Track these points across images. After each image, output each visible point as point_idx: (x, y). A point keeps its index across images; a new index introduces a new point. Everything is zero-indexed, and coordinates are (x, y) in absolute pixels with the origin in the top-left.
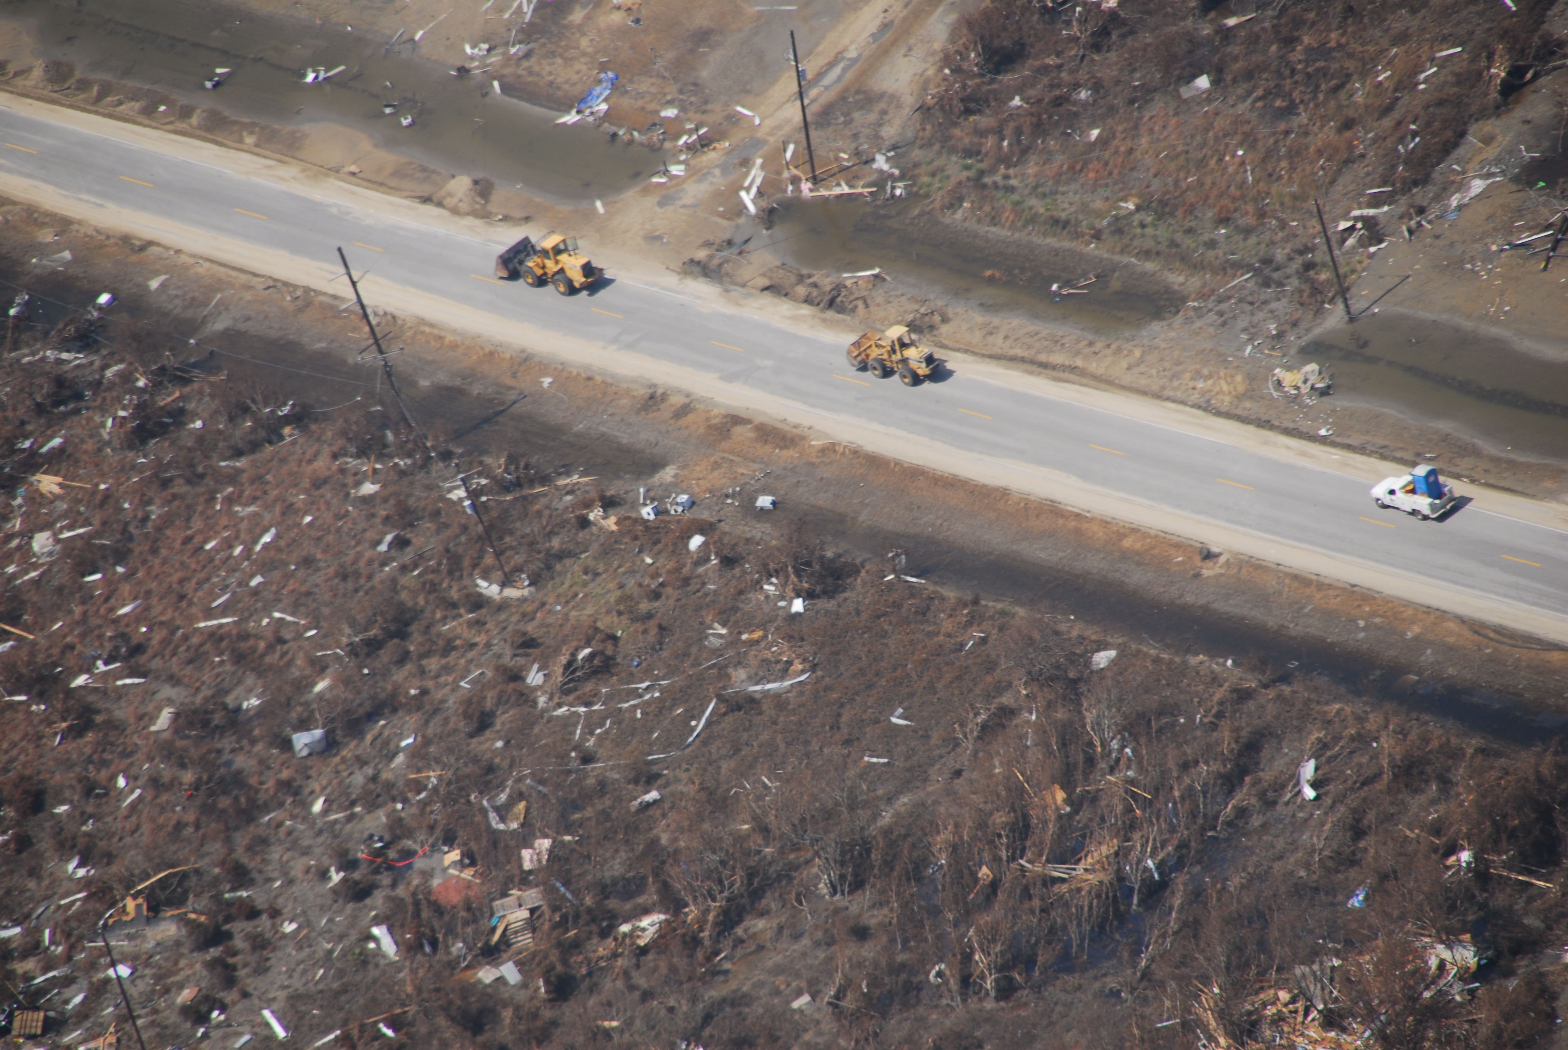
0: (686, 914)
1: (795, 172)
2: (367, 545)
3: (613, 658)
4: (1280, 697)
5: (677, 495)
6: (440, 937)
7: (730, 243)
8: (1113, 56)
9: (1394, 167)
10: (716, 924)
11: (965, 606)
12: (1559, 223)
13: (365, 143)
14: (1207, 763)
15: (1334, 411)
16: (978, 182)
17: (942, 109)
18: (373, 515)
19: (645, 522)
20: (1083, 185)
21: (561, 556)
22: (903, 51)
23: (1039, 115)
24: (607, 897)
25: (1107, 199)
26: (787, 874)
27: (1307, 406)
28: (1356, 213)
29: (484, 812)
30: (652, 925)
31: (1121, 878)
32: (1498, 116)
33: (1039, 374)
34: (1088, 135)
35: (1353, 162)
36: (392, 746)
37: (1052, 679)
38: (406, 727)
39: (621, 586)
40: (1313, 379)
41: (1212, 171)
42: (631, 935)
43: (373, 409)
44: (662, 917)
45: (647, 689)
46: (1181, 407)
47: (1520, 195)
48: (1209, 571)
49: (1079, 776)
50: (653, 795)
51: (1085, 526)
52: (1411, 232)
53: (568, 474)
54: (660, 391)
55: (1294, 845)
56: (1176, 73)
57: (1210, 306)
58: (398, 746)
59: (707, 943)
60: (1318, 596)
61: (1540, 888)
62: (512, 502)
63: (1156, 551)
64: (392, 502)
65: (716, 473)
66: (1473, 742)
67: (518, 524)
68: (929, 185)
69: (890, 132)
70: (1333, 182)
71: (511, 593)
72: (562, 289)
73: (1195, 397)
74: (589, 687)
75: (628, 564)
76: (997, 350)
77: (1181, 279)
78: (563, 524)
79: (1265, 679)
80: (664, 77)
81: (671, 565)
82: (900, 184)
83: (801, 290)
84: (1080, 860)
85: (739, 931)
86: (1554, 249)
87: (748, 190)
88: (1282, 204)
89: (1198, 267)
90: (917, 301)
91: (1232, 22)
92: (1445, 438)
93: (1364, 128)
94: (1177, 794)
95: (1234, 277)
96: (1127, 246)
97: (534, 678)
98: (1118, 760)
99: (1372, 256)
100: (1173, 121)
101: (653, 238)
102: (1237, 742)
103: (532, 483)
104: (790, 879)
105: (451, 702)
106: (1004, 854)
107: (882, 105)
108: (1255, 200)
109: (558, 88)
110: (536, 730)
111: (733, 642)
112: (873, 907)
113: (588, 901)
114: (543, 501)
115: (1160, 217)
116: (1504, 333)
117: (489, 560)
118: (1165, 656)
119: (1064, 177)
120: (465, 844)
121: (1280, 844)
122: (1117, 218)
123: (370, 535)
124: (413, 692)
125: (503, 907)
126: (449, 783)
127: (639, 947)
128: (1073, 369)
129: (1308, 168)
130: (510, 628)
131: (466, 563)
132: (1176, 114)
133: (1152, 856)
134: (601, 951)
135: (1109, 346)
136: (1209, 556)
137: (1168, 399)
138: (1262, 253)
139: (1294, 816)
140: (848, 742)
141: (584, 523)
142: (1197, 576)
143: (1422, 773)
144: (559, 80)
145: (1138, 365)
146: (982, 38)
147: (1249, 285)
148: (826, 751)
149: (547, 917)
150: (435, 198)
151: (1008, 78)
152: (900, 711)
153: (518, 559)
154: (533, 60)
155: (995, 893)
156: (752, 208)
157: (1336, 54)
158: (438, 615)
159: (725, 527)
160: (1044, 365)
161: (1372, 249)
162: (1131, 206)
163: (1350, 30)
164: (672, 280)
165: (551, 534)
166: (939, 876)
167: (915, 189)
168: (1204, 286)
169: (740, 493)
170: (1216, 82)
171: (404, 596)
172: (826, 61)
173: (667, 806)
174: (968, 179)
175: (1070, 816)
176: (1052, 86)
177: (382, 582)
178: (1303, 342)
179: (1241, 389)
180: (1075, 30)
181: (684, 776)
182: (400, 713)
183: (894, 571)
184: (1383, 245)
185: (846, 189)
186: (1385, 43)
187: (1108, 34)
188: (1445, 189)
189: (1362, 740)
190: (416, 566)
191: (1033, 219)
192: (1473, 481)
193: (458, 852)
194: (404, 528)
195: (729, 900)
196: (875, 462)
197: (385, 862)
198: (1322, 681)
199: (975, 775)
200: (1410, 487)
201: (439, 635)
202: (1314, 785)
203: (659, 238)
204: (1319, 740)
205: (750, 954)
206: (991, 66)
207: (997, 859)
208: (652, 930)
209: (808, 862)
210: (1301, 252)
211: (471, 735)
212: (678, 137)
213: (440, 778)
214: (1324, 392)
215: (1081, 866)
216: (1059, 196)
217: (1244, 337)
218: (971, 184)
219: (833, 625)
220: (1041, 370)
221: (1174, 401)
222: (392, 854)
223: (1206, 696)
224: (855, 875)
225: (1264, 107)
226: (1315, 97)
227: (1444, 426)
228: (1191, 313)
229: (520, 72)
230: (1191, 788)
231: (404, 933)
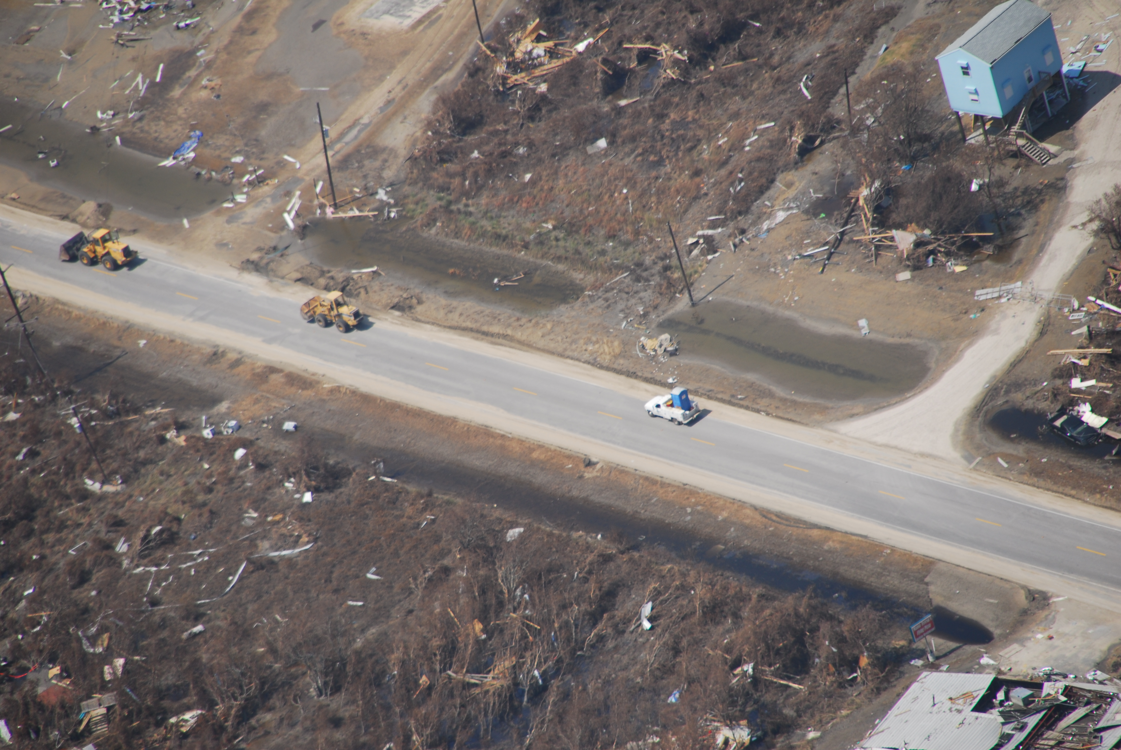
0: (217, 710)
1: (322, 200)
2: (8, 455)
3: (177, 533)
4: (631, 560)
5: (229, 421)
6: (41, 727)
7: (275, 249)
8: (542, 125)
9: (726, 202)
10: (236, 716)
11: (422, 497)
12: (833, 242)
13: (23, 178)
14: (578, 604)
15: (679, 366)
16: (447, 209)
17: (425, 159)
18: (14, 435)
19: (205, 440)
20: (518, 212)
21: (145, 463)
22: (400, 119)
23: (490, 164)
24: (162, 699)
25: (534, 221)
26: (288, 684)
27: (661, 363)
28: (700, 233)
29: (79, 640)
30: (192, 718)
31: (516, 684)
32: (797, 169)
33: (482, 339)
34: (524, 178)
35: (700, 198)
36: (17, 595)
37: (478, 546)
38: (28, 581)
39: (186, 484)
40: (666, 344)
41: (606, 203)
42: (177, 725)
43: (17, 361)
44: (199, 712)
45: (200, 555)
46: (576, 363)
47: (809, 222)
48: (589, 474)
49: (492, 614)
50: (199, 628)
51: (507, 443)
52: (735, 246)
53: (154, 406)
54: (221, 350)
55: (634, 660)
56: (584, 136)
57: (600, 294)
58: (22, 595)
59: (230, 729)
60: (661, 491)
61: (795, 689)
62: (113, 426)
63: (555, 461)
64: (28, 425)
65: (256, 406)
66: (757, 590)
67: (116, 441)
68: (414, 210)
69: (389, 174)
70: (685, 211)
71: (109, 488)
72: (108, 266)
73: (586, 356)
74: (159, 553)
75: (192, 469)
76: (454, 324)
77: (581, 276)
78: (147, 441)
79: (621, 548)
80: (235, 135)
81: (221, 469)
82: (394, 210)
83: (322, 281)
84: (490, 671)
85: (253, 722)
86: (829, 259)
87: (289, 212)
88: (651, 226)
89: (593, 268)
90: (401, 289)
91: (623, 103)
92: (752, 385)
93: (708, 175)
94: (556, 625)
95: (617, 275)
96: (546, 253)
97: (122, 547)
98: (519, 603)
99: (709, 262)
100: (581, 169)
101: (222, 245)
102: (600, 590)
103: (127, 413)
104: (291, 685)
105: (61, 564)
106: (438, 667)
107: (384, 156)
108: (633, 223)
109: (161, 142)
110: (120, 583)
111: (261, 522)
112: (346, 704)
113: (149, 702)
114: (135, 425)
115: (569, 233)
116: (793, 315)
117: (94, 466)
118: (556, 532)
119: (506, 206)
120: (64, 663)
121: (625, 660)
122: (540, 234)
123: (11, 448)
124: (34, 557)
125: (88, 706)
126: (55, 620)
127: (182, 733)
128: (505, 336)
129: (670, 202)
130: (106, 513)
131: (78, 467)
132: (583, 164)
133: (538, 668)
134: (156, 736)
135: (530, 321)
136: (589, 464)
137: (568, 357)
138: (636, 259)
139: (636, 640)
140: (336, 591)
141: (162, 440)
142: (581, 477)
143: (722, 611)
144: (162, 136)
145: (549, 334)
146: (453, 111)
147: (626, 281)
148: (321, 597)
149: (118, 713)
150: (70, 216)
151: (470, 139)
152: (374, 569)
153: (115, 465)
154: (145, 122)
155: (429, 695)
156: (291, 225)
157: (691, 126)
158: (56, 504)
159: (261, 443)
160: (486, 334)
161: (710, 257)
162: (550, 226)
163: (701, 109)
164: (234, 274)
165: (138, 448)
166: (392, 682)
167: (404, 213)
168: (596, 280)
169: (273, 420)
170: (611, 143)
171: (33, 491)
172: (348, 125)
173: (208, 635)
174: (441, 206)
175: (485, 641)
176: (500, 144)
177: (18, 481)
178: (661, 319)
179: (617, 351)
180: (517, 107)
181: (222, 615)
182: (25, 572)
183: (375, 473)
184: (717, 255)
185: (356, 213)
186: (724, 119)
187: (540, 110)
188: (759, 218)
189: (684, 589)
190: (42, 471)
191: (483, 234)
192: (768, 414)
193: (58, 668)
194: (36, 444)
195: (246, 700)
196: (367, 399)
197: (7, 676)
198: (661, 549)
199: (421, 614)
200: (670, 403)
201: (56, 518)
202: (650, 619)
203: (226, 245)
204: (655, 589)
205: (259, 737)
206: (460, 130)
207: (432, 671)
208: (192, 721)
209: (304, 674)
210: (662, 259)
211: (74, 587)
212: (243, 176)
213: (49, 616)
214: (673, 354)
215: (491, 675)
216: (501, 219)
217: (621, 315)
218: (442, 210)
219: (331, 510)
220: (483, 337)
221: (572, 359)
222: (12, 670)
223: (582, 559)
224: (335, 682)
225: (643, 160)
226: (676, 154)
227: (751, 377)
228: (587, 299)
229: (135, 130)
230: (567, 623)
231: (16, 725)
